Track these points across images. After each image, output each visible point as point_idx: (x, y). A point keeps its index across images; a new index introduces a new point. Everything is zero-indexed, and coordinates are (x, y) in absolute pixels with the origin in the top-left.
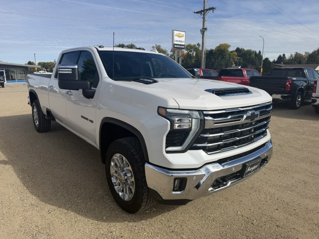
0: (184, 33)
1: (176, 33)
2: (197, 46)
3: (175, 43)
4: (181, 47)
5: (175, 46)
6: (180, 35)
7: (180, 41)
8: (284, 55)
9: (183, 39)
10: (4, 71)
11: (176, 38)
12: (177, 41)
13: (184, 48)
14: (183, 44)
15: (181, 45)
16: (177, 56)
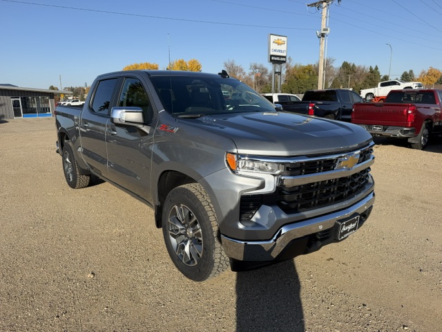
0: (284, 39)
1: (273, 38)
3: (272, 53)
4: (281, 59)
5: (273, 58)
6: (280, 42)
7: (279, 51)
8: (411, 71)
9: (284, 47)
10: (20, 99)
12: (275, 50)
13: (284, 62)
14: (284, 55)
15: (280, 57)
16: (275, 72)
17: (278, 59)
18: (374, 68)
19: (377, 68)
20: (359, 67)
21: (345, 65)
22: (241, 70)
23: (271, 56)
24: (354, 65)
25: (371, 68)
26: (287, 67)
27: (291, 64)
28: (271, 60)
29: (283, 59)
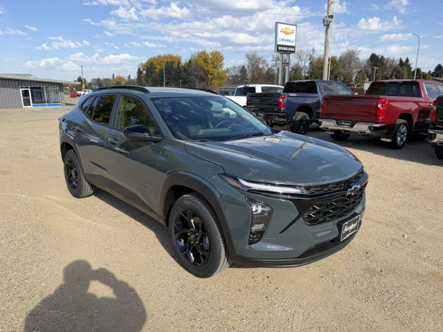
0: (294, 28)
1: (280, 27)
3: (279, 43)
4: (289, 49)
5: (280, 48)
6: (288, 31)
7: (288, 41)
9: (292, 37)
10: (29, 89)
11: (281, 36)
12: (283, 40)
13: (294, 52)
14: (293, 44)
15: (288, 47)
16: (283, 63)
17: (285, 49)
18: (404, 60)
19: (407, 60)
20: (388, 59)
21: (374, 57)
22: (264, 61)
23: (279, 46)
24: (382, 57)
25: (401, 61)
26: (310, 59)
27: (314, 55)
28: (278, 50)
29: (292, 49)
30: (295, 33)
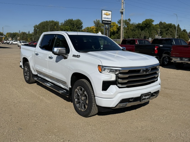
1: (104, 12)
2: (128, 21)
3: (103, 19)
4: (108, 22)
6: (108, 14)
7: (107, 18)
11: (104, 16)
12: (105, 18)
13: (110, 24)
14: (110, 20)
16: (105, 29)
23: (103, 21)
28: (103, 23)
29: (110, 22)
30: (111, 15)
